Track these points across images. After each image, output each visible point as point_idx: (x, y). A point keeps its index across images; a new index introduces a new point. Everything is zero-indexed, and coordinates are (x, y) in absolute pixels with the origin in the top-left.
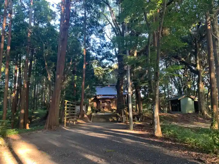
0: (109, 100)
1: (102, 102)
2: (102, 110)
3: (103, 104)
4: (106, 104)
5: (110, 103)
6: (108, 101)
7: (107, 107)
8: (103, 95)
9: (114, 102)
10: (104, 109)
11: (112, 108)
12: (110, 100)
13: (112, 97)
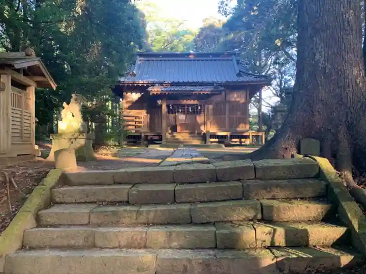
0: (192, 102)
1: (168, 106)
2: (169, 136)
3: (172, 116)
4: (182, 117)
5: (195, 111)
6: (189, 105)
7: (185, 126)
8: (173, 84)
9: (211, 107)
10: (175, 134)
11: (203, 129)
12: (196, 102)
13: (208, 90)
